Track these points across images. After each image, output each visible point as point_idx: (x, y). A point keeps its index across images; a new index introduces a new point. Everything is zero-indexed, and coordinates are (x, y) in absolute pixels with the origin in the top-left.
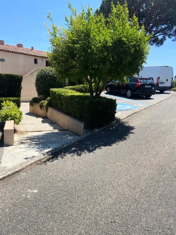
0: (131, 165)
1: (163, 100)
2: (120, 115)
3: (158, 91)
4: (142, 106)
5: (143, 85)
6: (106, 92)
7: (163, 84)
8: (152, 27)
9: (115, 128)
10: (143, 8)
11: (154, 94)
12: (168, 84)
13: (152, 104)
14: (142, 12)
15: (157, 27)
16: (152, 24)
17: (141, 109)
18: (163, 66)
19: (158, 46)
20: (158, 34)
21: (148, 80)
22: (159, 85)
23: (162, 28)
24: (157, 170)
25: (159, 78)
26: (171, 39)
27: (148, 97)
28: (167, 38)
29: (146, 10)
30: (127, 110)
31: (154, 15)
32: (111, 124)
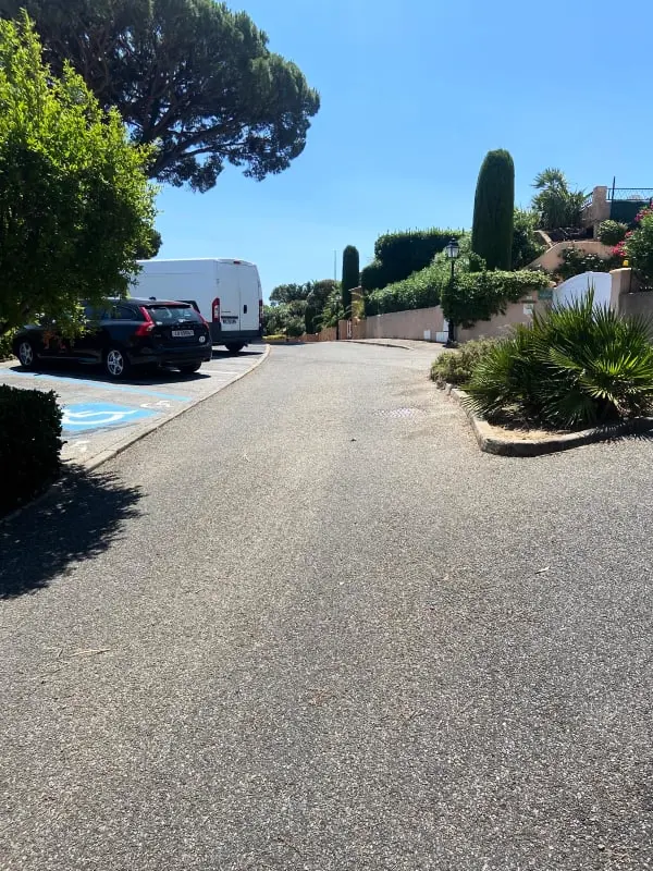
0: (135, 644)
1: (238, 377)
2: (84, 449)
3: (223, 348)
4: (168, 406)
5: (165, 330)
6: (17, 363)
7: (234, 322)
8: (170, 119)
9: (64, 507)
10: (128, 47)
11: (208, 360)
12: (250, 323)
13: (203, 395)
14: (125, 61)
15: (187, 121)
16: (166, 110)
17: (167, 419)
18: (225, 262)
19: (202, 191)
20: (192, 149)
21: (181, 311)
22: (220, 325)
23: (204, 126)
24: (230, 633)
25: (217, 302)
26: (239, 167)
27: (189, 373)
28: (225, 162)
29: (140, 56)
30: (111, 428)
31: (168, 78)
32: (47, 495)
